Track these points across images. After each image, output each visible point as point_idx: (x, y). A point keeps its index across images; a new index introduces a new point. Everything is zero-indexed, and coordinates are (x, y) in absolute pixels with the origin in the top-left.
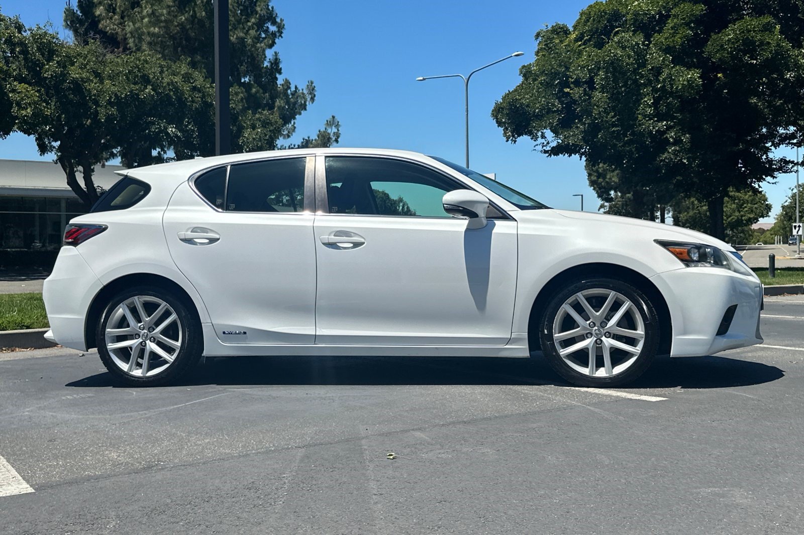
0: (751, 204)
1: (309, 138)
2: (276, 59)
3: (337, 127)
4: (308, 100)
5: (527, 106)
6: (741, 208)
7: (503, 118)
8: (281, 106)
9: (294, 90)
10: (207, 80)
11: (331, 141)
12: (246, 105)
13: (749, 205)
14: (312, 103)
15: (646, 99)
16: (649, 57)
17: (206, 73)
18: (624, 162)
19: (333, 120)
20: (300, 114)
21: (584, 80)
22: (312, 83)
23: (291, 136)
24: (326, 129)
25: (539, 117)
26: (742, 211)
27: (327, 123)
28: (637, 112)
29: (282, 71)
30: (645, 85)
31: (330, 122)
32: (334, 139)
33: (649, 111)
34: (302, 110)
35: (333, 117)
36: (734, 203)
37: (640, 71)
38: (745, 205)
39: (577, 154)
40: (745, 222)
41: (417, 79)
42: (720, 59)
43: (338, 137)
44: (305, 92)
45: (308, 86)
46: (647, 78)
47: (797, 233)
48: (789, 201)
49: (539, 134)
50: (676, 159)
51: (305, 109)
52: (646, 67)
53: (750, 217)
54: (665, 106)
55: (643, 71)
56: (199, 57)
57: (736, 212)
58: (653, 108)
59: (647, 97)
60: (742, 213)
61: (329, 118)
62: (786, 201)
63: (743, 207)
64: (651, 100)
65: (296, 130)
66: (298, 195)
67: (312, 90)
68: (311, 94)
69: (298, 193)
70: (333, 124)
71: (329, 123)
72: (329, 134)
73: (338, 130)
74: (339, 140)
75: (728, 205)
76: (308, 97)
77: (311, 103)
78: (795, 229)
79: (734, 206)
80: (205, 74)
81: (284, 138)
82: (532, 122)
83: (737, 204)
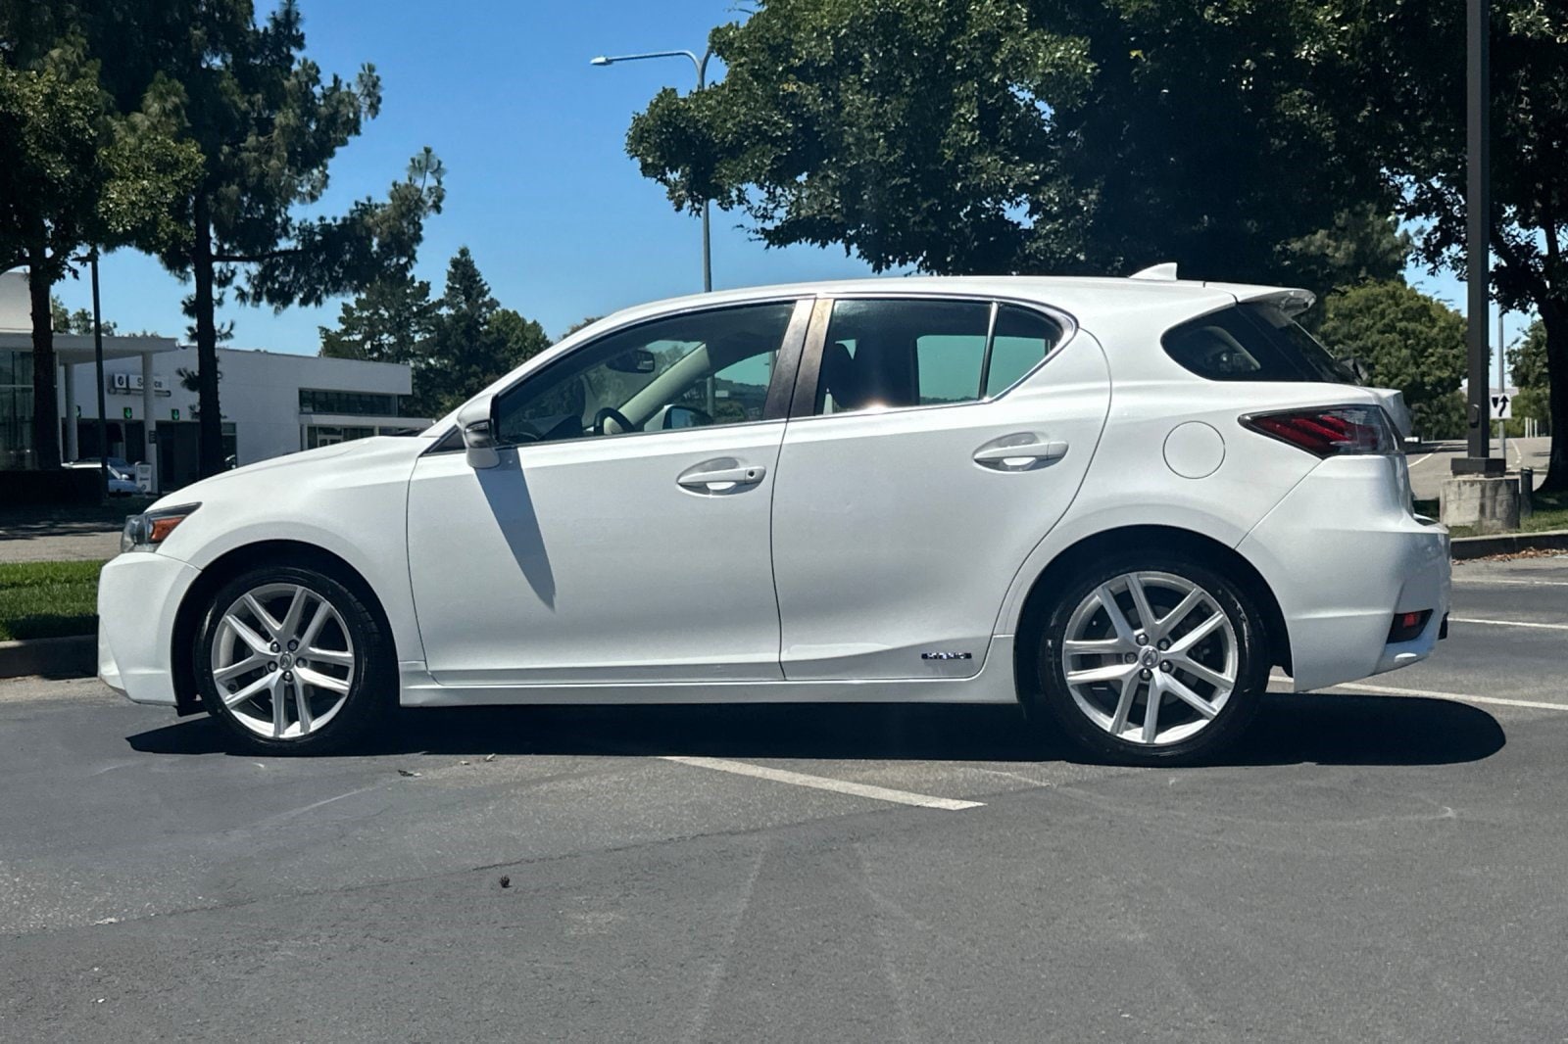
0: (1444, 347)
1: (369, 199)
2: (288, 13)
3: (437, 175)
4: (365, 108)
5: (708, 126)
6: (1422, 357)
7: (649, 156)
8: (288, 125)
9: (332, 85)
10: (92, 62)
11: (425, 209)
12: (188, 124)
13: (1440, 350)
14: (374, 117)
15: (962, 111)
16: (974, 9)
17: (88, 47)
18: (949, 259)
19: (427, 159)
20: (344, 143)
21: (823, 64)
22: (371, 69)
23: (319, 198)
24: (410, 179)
25: (734, 151)
26: (1423, 363)
27: (414, 166)
28: (942, 142)
29: (306, 42)
30: (964, 77)
31: (419, 162)
32: (430, 203)
33: (969, 138)
34: (349, 134)
35: (428, 151)
36: (1406, 347)
37: (954, 42)
38: (1430, 350)
39: (840, 241)
40: (1428, 388)
41: (593, 61)
42: (1136, 14)
43: (440, 198)
44: (354, 90)
45: (361, 76)
46: (968, 60)
47: (1500, 414)
48: (1525, 338)
49: (734, 193)
50: (1062, 252)
51: (358, 133)
52: (965, 34)
53: (1440, 377)
54: (1011, 127)
55: (958, 43)
56: (74, 8)
57: (1410, 366)
58: (978, 132)
59: (966, 105)
60: (1424, 368)
61: (417, 152)
62: (1516, 341)
63: (1426, 354)
64: (973, 113)
65: (329, 182)
66: (415, 332)
67: (372, 87)
68: (369, 95)
69: (416, 328)
70: (427, 167)
71: (417, 165)
72: (417, 190)
73: (439, 182)
74: (442, 205)
75: (1392, 350)
76: (364, 103)
77: (370, 117)
78: (1495, 405)
79: (1405, 352)
80: (84, 49)
81: (303, 201)
82: (717, 165)
83: (1413, 348)
